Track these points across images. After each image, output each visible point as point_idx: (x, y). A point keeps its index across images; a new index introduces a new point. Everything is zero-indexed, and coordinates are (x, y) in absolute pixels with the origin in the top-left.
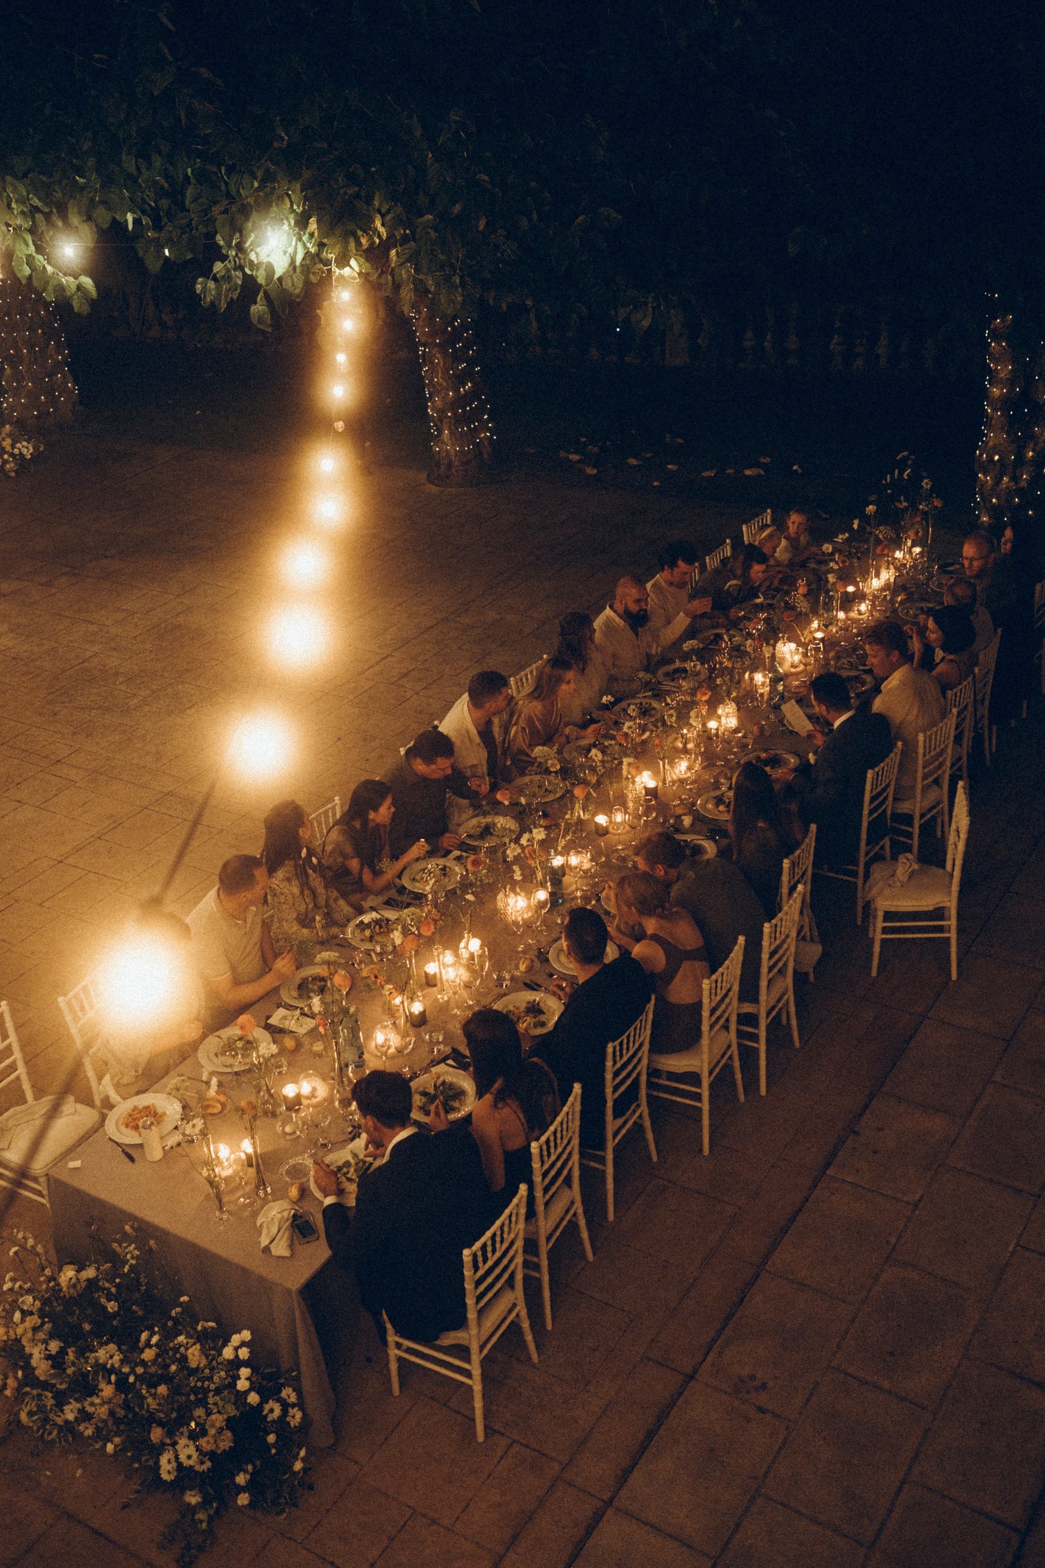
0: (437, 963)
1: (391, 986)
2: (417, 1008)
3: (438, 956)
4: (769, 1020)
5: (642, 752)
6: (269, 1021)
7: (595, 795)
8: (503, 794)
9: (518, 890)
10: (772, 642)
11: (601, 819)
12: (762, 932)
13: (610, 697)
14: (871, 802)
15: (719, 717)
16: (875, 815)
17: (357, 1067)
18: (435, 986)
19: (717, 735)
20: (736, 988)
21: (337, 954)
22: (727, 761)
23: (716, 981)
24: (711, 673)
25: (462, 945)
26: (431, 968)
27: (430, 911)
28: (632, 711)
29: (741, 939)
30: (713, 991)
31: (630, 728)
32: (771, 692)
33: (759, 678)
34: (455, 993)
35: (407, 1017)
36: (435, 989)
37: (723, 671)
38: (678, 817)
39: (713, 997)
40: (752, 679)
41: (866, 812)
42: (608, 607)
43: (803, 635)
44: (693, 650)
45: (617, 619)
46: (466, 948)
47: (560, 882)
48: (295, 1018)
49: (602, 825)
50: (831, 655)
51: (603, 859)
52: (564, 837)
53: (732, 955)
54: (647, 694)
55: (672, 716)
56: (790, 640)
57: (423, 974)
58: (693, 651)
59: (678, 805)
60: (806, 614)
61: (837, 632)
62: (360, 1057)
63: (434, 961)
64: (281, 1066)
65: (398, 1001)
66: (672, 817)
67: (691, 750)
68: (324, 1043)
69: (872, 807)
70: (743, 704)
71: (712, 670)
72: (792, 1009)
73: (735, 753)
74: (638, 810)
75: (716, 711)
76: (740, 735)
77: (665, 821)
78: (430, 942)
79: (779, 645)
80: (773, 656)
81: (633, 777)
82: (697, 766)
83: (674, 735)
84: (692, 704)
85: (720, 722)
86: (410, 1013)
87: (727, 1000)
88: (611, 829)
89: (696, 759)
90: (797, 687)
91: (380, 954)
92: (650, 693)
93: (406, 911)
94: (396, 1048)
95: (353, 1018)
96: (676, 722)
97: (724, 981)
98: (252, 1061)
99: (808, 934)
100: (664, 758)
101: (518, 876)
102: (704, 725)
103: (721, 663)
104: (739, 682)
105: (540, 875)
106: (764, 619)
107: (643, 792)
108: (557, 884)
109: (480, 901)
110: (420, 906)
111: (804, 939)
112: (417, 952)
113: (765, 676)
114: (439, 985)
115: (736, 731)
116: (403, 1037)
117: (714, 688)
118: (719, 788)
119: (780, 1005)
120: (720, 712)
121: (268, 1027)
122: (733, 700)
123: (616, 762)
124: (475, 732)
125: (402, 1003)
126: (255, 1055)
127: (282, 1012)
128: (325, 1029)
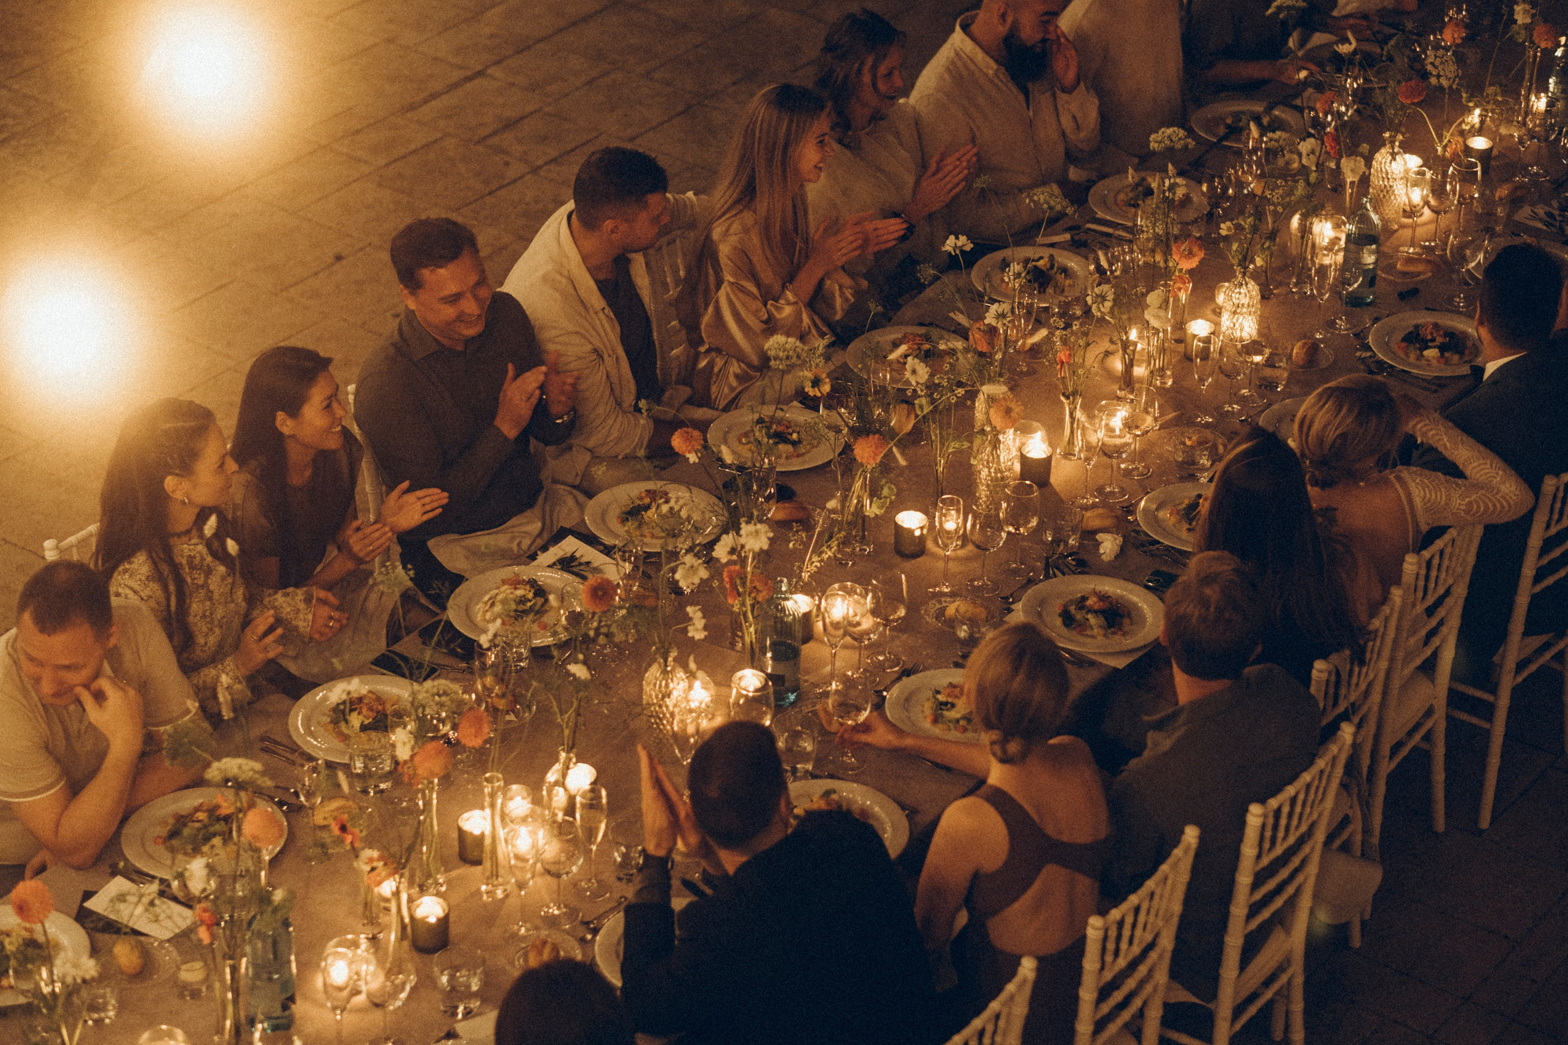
0: (488, 811)
1: (375, 854)
2: (430, 909)
3: (493, 795)
4: (1238, 1026)
5: (1028, 374)
6: (87, 904)
7: (902, 462)
8: (688, 439)
9: (692, 666)
10: (1365, 147)
11: (911, 520)
12: (1242, 824)
13: (963, 239)
14: (1544, 550)
15: (1218, 312)
16: (1550, 581)
17: (275, 1028)
18: (478, 862)
19: (1205, 354)
20: (1167, 943)
21: (258, 766)
22: (1222, 416)
23: (1120, 924)
24: (1217, 205)
25: (552, 776)
26: (475, 822)
27: (488, 690)
28: (1013, 277)
29: (1191, 835)
30: (1111, 946)
31: (1001, 316)
32: (1345, 267)
33: (1324, 230)
34: (521, 886)
35: (404, 927)
36: (479, 868)
37: (1243, 203)
38: (1089, 535)
39: (1109, 958)
40: (1305, 230)
41: (1528, 570)
42: (958, 28)
43: (1440, 137)
44: (1170, 150)
45: (980, 56)
46: (561, 783)
47: (795, 653)
48: (146, 900)
49: (911, 532)
50: (1503, 192)
51: (902, 612)
52: (818, 551)
53: (1164, 868)
54: (1056, 239)
55: (1103, 298)
56: (1407, 147)
57: (455, 835)
58: (1169, 153)
59: (1094, 506)
60: (1455, 94)
61: (1521, 141)
62: (285, 1007)
63: (482, 808)
64: (103, 1008)
65: (387, 888)
66: (1074, 530)
67: (1140, 381)
68: (206, 964)
69: (1545, 561)
70: (1279, 285)
71: (1216, 199)
72: (1298, 1006)
73: (1242, 400)
74: (998, 508)
75: (1213, 298)
76: (1258, 359)
77: (1057, 541)
78: (480, 760)
79: (1382, 157)
80: (1365, 181)
81: (996, 432)
82: (1149, 420)
83: (1106, 345)
84: (1156, 276)
85: (1217, 324)
86: (412, 918)
87: (1143, 969)
88: (930, 545)
89: (1149, 404)
90: (1409, 260)
91: (364, 777)
92: (1067, 236)
93: (428, 684)
94: (369, 995)
95: (279, 915)
96: (1112, 312)
97: (1140, 925)
98: (38, 987)
99: (1358, 837)
100: (1074, 393)
101: (697, 631)
102: (1180, 326)
103: (1240, 185)
104: (1272, 236)
105: (750, 633)
106: (1355, 93)
107: (1017, 467)
108: (787, 659)
109: (602, 683)
110: (467, 675)
111: (1346, 848)
112: (446, 780)
113: (1337, 226)
114: (487, 864)
115: (1253, 347)
116: (389, 973)
117: (1212, 244)
118: (1192, 477)
119: (1268, 995)
120: (1221, 298)
121: (83, 917)
122: (1255, 276)
123: (960, 391)
124: (592, 284)
125: (397, 894)
126: (44, 973)
127: (119, 884)
128: (213, 937)
